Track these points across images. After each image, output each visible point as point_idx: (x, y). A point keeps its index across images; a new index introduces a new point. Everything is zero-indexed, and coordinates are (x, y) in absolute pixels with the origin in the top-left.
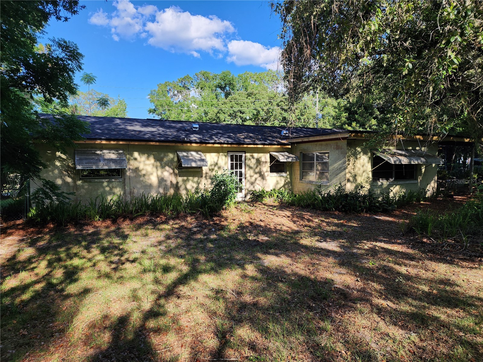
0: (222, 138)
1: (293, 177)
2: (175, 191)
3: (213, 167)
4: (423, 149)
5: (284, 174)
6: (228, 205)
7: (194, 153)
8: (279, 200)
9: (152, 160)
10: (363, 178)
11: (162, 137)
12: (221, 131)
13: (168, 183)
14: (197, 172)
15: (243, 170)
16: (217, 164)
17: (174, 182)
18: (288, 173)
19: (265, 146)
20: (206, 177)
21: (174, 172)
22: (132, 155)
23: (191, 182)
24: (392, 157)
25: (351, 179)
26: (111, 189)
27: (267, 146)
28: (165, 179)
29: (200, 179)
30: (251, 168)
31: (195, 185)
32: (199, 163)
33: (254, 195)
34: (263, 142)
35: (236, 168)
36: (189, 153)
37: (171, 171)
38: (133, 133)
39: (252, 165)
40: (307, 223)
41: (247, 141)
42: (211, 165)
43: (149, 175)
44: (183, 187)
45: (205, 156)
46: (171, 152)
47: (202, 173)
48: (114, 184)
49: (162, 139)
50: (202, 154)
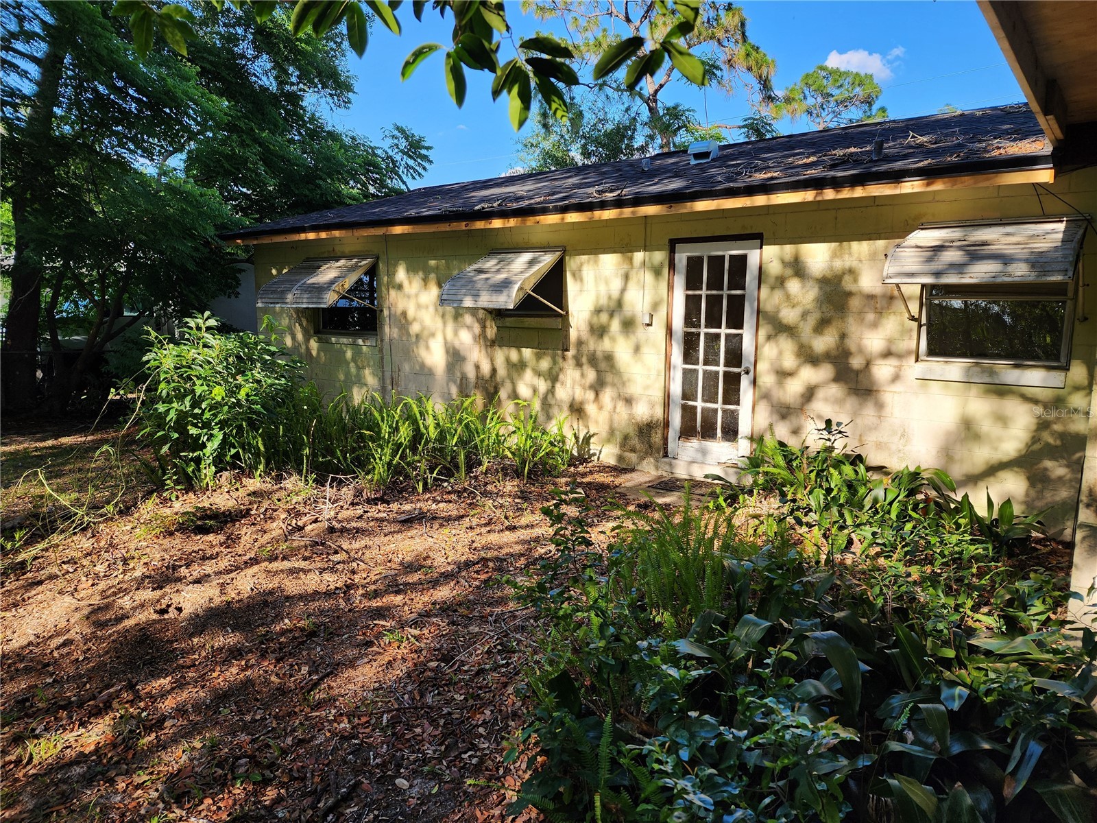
3: (604, 318)
13: (471, 371)
14: (548, 330)
15: (746, 335)
16: (619, 304)
17: (486, 368)
20: (578, 356)
21: (484, 332)
23: (529, 375)
28: (462, 355)
29: (561, 361)
31: (542, 387)
35: (713, 320)
39: (792, 317)
42: (599, 310)
44: (507, 388)
47: (567, 336)
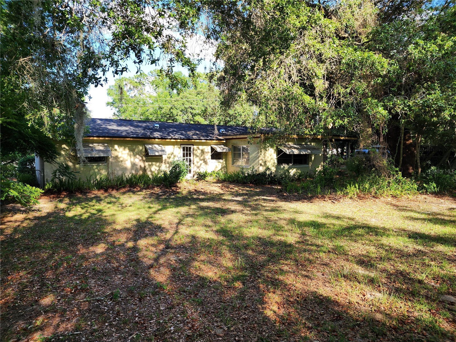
0: (176, 135)
1: (228, 163)
2: (143, 172)
3: (170, 155)
4: (312, 144)
5: (221, 161)
6: (181, 180)
7: (157, 146)
8: (217, 178)
9: (127, 151)
10: (271, 163)
11: (134, 134)
12: (175, 130)
13: (138, 167)
14: (158, 159)
15: (192, 158)
17: (143, 166)
18: (224, 160)
19: (207, 141)
20: (165, 162)
21: (142, 159)
22: (113, 147)
23: (154, 166)
24: (288, 150)
25: (263, 164)
26: (99, 171)
27: (209, 141)
28: (136, 164)
29: (161, 164)
30: (197, 156)
31: (157, 168)
32: (160, 153)
33: (199, 175)
34: (206, 138)
35: (187, 156)
36: (153, 145)
37: (141, 158)
38: (113, 131)
39: (198, 154)
40: (230, 190)
41: (194, 137)
42: (169, 154)
43: (125, 161)
44: (149, 169)
45: (165, 147)
46: (140, 145)
47: (162, 160)
48: (101, 167)
49: (135, 136)
50: (163, 147)
